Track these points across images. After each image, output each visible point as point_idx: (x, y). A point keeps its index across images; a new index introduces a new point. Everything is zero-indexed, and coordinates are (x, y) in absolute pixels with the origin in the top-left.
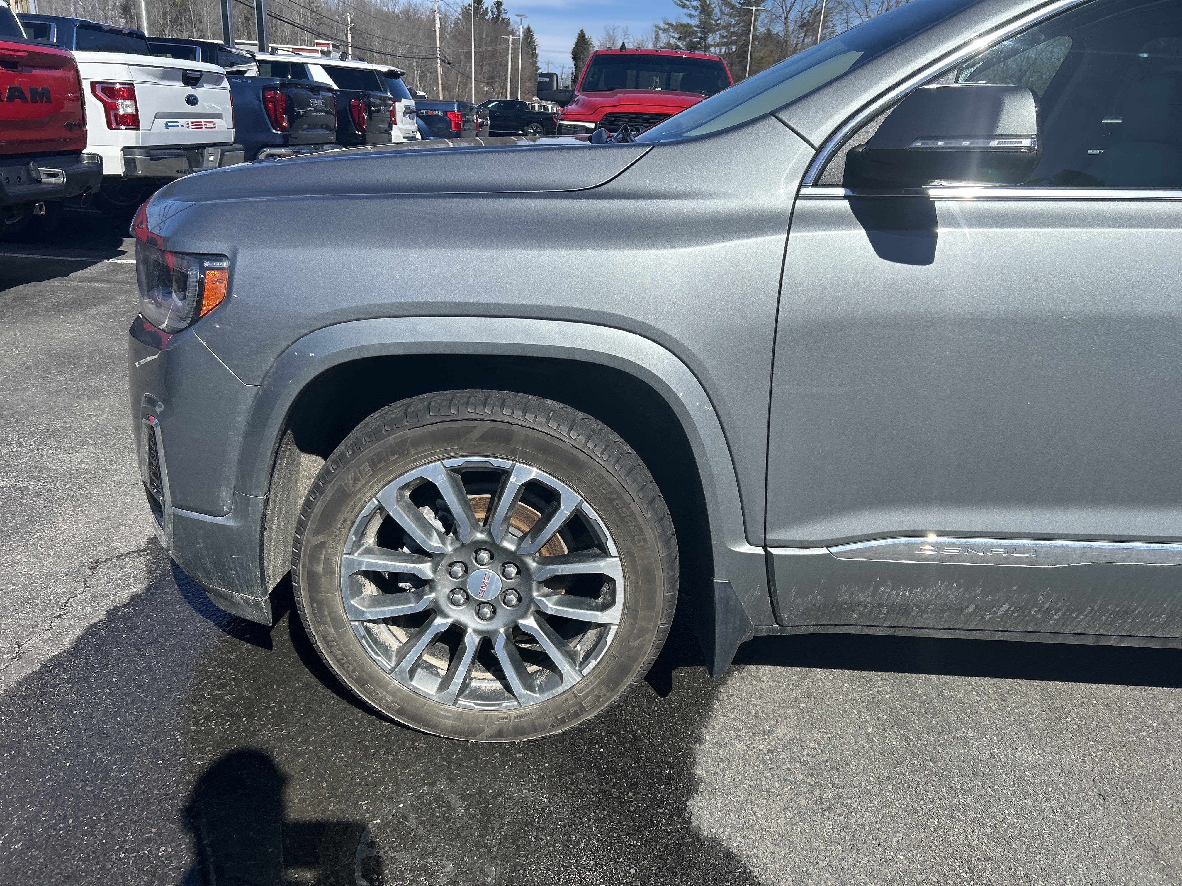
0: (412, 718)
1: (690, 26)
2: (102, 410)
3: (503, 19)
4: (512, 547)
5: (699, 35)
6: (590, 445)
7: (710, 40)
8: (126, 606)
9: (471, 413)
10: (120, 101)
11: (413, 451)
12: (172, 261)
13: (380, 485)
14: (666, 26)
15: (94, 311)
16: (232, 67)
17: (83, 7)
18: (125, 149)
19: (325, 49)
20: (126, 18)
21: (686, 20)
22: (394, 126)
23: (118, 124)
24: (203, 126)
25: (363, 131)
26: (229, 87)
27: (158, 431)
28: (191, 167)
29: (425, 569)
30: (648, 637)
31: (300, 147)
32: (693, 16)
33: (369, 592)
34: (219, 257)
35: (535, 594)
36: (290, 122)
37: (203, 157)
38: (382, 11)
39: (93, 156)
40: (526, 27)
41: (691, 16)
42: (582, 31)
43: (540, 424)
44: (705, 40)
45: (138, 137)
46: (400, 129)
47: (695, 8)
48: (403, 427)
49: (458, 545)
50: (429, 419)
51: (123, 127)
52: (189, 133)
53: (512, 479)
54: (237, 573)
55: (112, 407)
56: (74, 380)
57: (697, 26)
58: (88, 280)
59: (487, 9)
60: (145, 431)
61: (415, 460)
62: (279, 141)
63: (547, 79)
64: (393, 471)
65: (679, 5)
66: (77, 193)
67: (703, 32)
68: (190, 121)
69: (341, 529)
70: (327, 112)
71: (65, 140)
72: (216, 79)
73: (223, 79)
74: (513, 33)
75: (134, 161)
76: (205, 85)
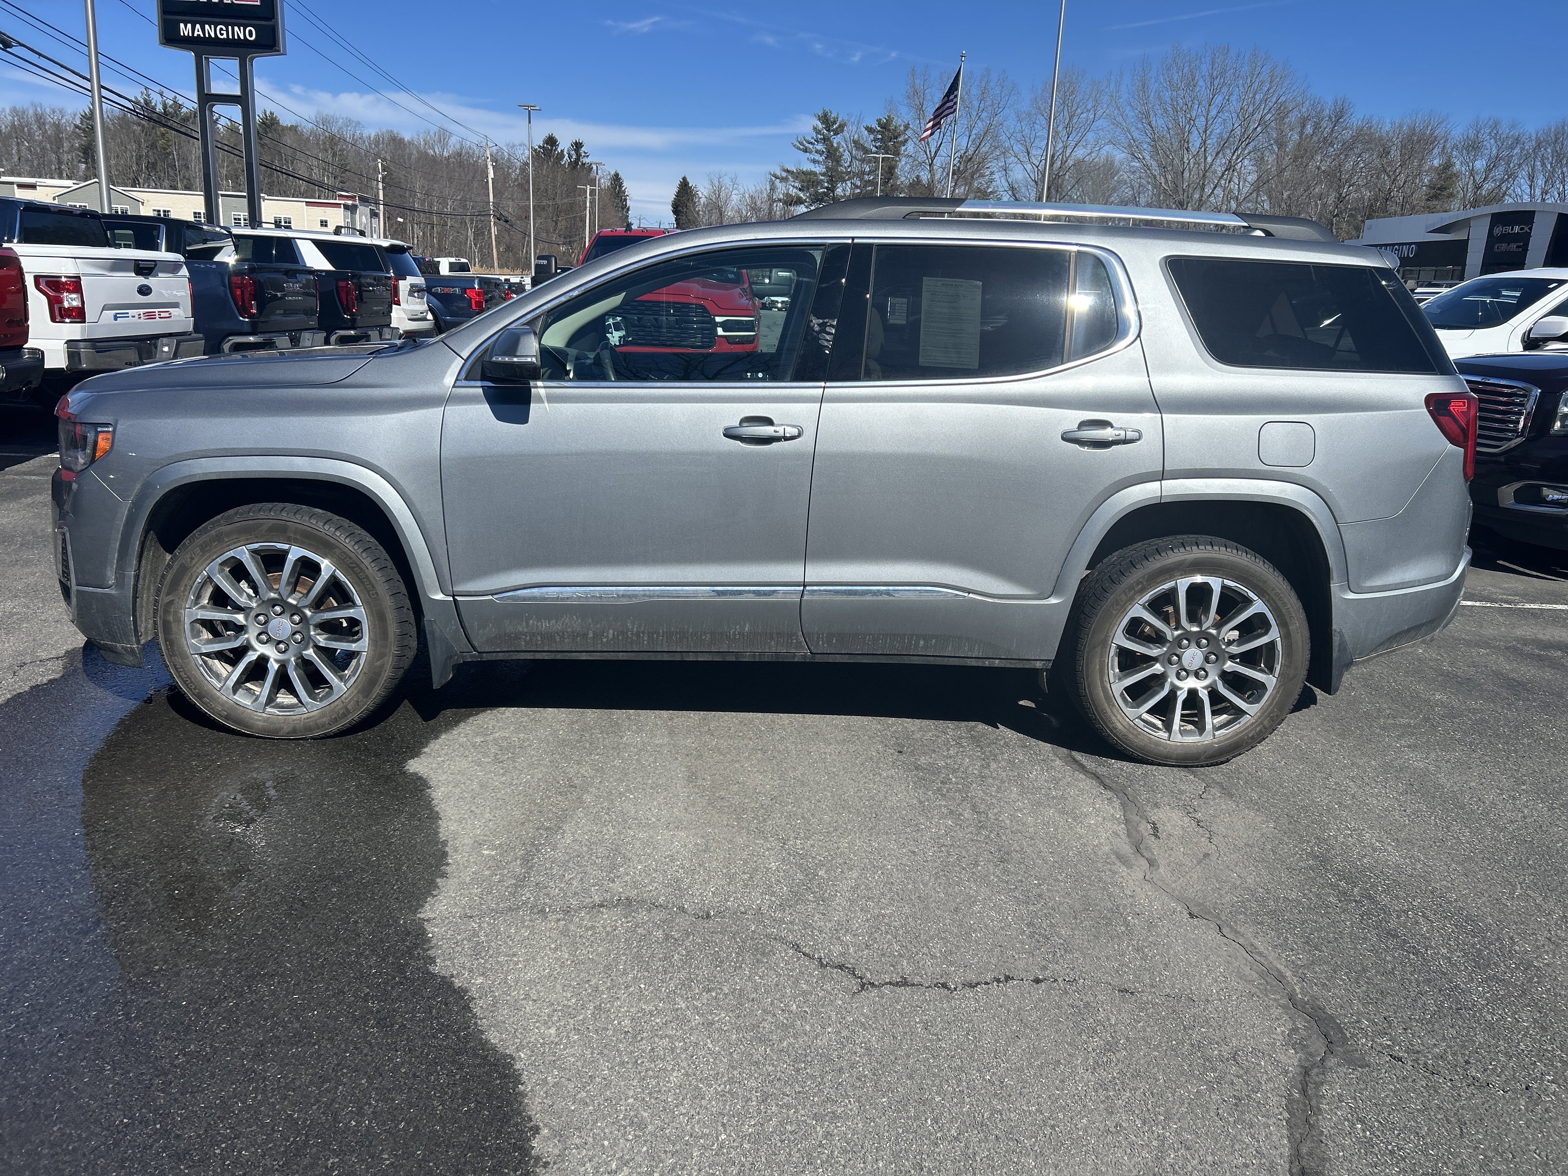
0: (236, 722)
1: (814, 174)
2: (34, 574)
3: (583, 164)
4: (294, 602)
5: (826, 184)
6: (338, 533)
7: (839, 191)
8: (45, 684)
9: (261, 515)
10: (65, 294)
11: (226, 540)
12: (79, 429)
13: (208, 562)
14: (784, 174)
15: (29, 500)
16: (205, 243)
17: (29, 149)
18: (68, 342)
19: (350, 202)
20: (86, 163)
21: (808, 167)
22: (394, 306)
23: (62, 317)
24: (157, 316)
25: (352, 314)
26: (188, 274)
27: (68, 535)
28: (141, 358)
29: (240, 618)
30: (386, 659)
31: (272, 335)
32: (818, 162)
33: (206, 637)
34: (107, 425)
35: (312, 633)
36: (260, 308)
37: (156, 348)
38: (427, 154)
39: (34, 351)
40: (613, 173)
41: (814, 161)
42: (684, 179)
43: (305, 521)
44: (833, 192)
45: (83, 329)
46: (404, 310)
47: (820, 153)
48: (220, 525)
49: (260, 602)
50: (236, 519)
51: (67, 320)
52: (141, 323)
53: (290, 556)
54: (119, 628)
55: (43, 573)
56: (8, 554)
57: (823, 175)
58: (25, 473)
59: (562, 151)
60: (60, 537)
61: (228, 546)
62: (247, 329)
63: (545, 262)
64: (215, 553)
65: (800, 149)
66: (17, 387)
67: (831, 181)
68: (142, 311)
69: (184, 591)
70: (308, 294)
71: (6, 336)
72: (174, 268)
73: (181, 266)
74: (593, 182)
75: (79, 354)
76: (160, 275)
